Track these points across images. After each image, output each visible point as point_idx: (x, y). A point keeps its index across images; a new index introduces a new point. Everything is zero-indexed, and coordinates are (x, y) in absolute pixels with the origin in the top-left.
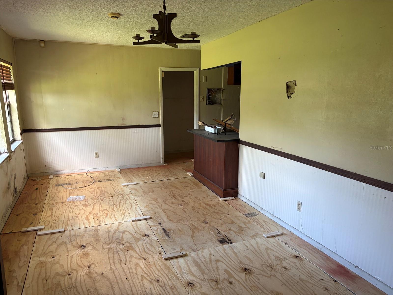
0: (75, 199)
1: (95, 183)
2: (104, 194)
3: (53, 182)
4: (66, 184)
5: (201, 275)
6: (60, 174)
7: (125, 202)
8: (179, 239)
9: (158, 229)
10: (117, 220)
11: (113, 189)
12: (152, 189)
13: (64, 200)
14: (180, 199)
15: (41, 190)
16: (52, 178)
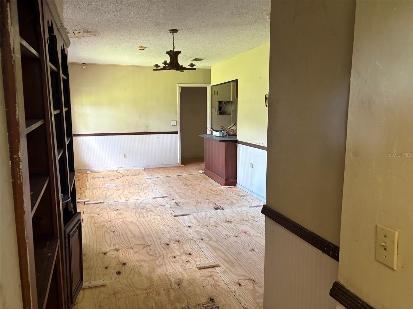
0: (109, 186)
1: (124, 177)
2: (131, 183)
3: (90, 176)
4: (101, 177)
5: (197, 223)
6: (95, 171)
7: (148, 188)
8: (186, 207)
9: (171, 202)
10: (141, 197)
11: (139, 180)
12: (169, 181)
13: (101, 187)
14: (191, 187)
15: (82, 180)
16: (89, 174)
